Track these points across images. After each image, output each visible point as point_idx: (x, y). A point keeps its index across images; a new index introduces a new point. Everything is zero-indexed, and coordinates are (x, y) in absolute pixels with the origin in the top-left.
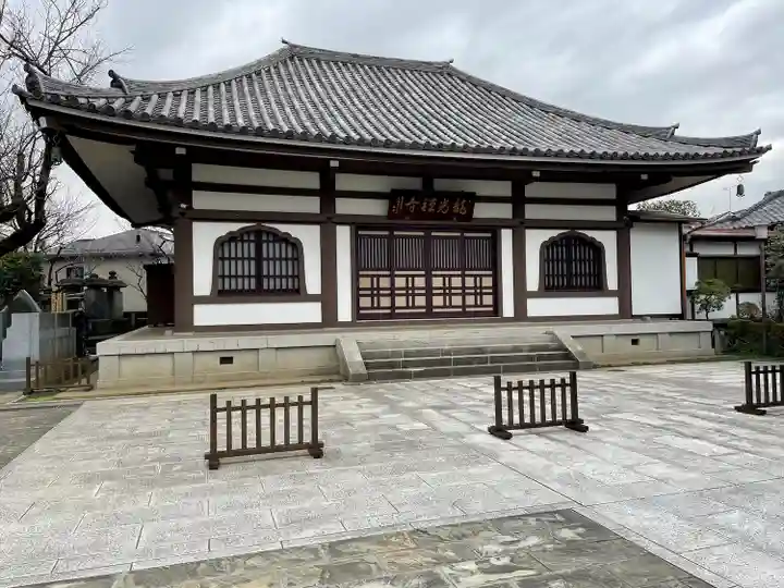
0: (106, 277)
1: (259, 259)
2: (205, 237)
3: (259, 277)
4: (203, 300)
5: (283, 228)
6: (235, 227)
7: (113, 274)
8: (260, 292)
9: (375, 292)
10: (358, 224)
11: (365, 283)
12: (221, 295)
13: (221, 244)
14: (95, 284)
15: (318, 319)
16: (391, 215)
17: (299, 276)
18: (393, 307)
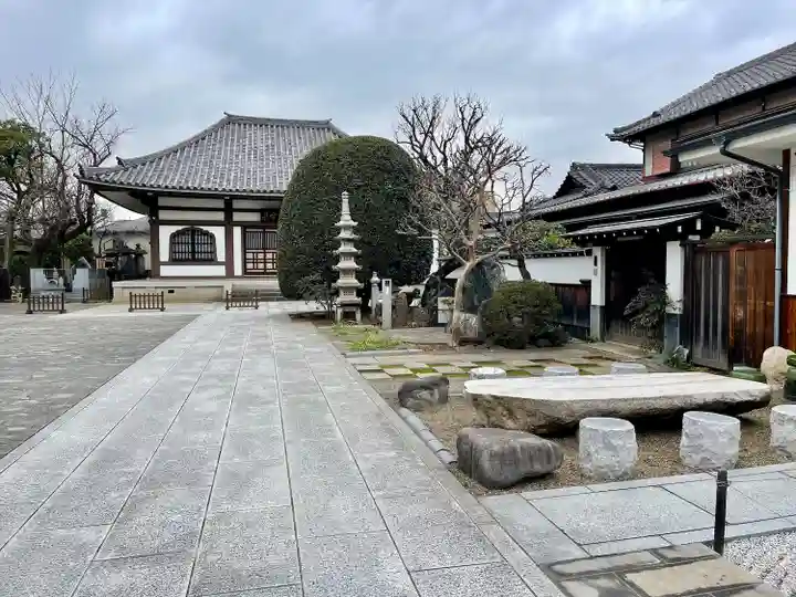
0: (134, 248)
1: (193, 244)
2: (165, 233)
3: (193, 252)
4: (165, 264)
5: (205, 228)
6: (180, 228)
7: (138, 246)
8: (194, 260)
9: (255, 261)
10: (245, 226)
11: (249, 256)
12: (174, 261)
13: (173, 236)
14: (127, 252)
15: (224, 274)
16: (262, 221)
17: (214, 252)
18: (265, 269)
